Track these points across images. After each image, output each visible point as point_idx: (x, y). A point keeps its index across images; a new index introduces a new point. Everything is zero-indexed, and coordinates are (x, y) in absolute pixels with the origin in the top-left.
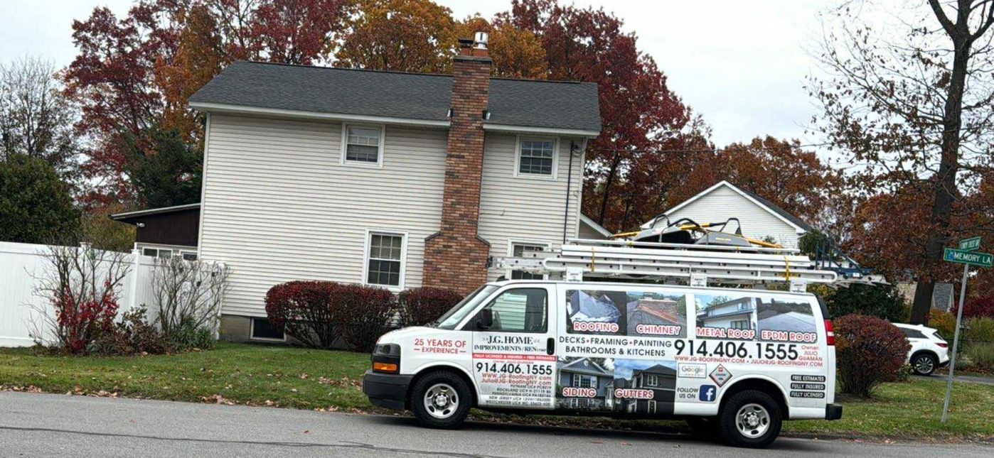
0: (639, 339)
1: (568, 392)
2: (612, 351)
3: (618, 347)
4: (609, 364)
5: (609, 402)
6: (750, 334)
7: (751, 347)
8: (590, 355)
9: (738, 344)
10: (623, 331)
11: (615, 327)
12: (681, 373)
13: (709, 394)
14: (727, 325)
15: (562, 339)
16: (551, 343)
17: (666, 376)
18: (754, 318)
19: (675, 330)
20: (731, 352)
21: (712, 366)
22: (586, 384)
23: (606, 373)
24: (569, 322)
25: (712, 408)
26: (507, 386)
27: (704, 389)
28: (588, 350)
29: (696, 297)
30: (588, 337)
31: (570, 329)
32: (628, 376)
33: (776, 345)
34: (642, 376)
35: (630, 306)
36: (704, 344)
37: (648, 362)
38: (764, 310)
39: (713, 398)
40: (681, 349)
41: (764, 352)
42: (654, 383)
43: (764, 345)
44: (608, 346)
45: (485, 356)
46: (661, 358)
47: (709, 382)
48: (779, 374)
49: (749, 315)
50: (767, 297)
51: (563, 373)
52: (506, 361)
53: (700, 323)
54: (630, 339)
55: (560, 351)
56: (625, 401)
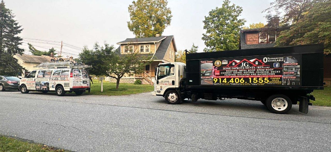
0: (45, 78)
1: (37, 87)
2: (42, 80)
3: (42, 79)
4: (41, 82)
5: (42, 89)
6: (59, 76)
7: (59, 78)
8: (39, 81)
9: (57, 78)
10: (43, 77)
11: (43, 76)
12: (50, 83)
13: (53, 87)
14: (57, 75)
15: (37, 79)
16: (35, 79)
17: (48, 84)
18: (61, 73)
19: (50, 76)
20: (56, 79)
21: (53, 82)
22: (39, 86)
23: (41, 84)
24: (38, 76)
25: (54, 89)
26: (30, 86)
27: (53, 86)
28: (39, 80)
29: (54, 70)
30: (39, 78)
31: (37, 77)
32: (43, 84)
33: (62, 78)
34: (45, 84)
35: (45, 73)
36: (53, 78)
37: (46, 82)
38: (63, 72)
39: (54, 88)
40: (50, 79)
41: (61, 79)
42: (46, 85)
43: (61, 78)
44: (41, 79)
45: (28, 82)
46: (47, 81)
47: (53, 85)
48: (62, 83)
49: (60, 73)
50: (63, 69)
51: (36, 84)
52: (30, 83)
53: (53, 75)
54: (44, 78)
55: (36, 81)
56: (43, 88)
